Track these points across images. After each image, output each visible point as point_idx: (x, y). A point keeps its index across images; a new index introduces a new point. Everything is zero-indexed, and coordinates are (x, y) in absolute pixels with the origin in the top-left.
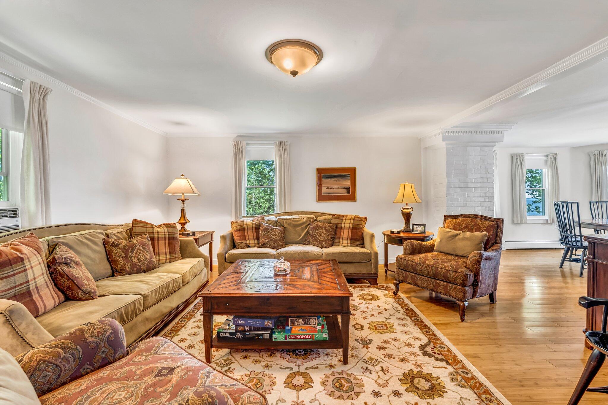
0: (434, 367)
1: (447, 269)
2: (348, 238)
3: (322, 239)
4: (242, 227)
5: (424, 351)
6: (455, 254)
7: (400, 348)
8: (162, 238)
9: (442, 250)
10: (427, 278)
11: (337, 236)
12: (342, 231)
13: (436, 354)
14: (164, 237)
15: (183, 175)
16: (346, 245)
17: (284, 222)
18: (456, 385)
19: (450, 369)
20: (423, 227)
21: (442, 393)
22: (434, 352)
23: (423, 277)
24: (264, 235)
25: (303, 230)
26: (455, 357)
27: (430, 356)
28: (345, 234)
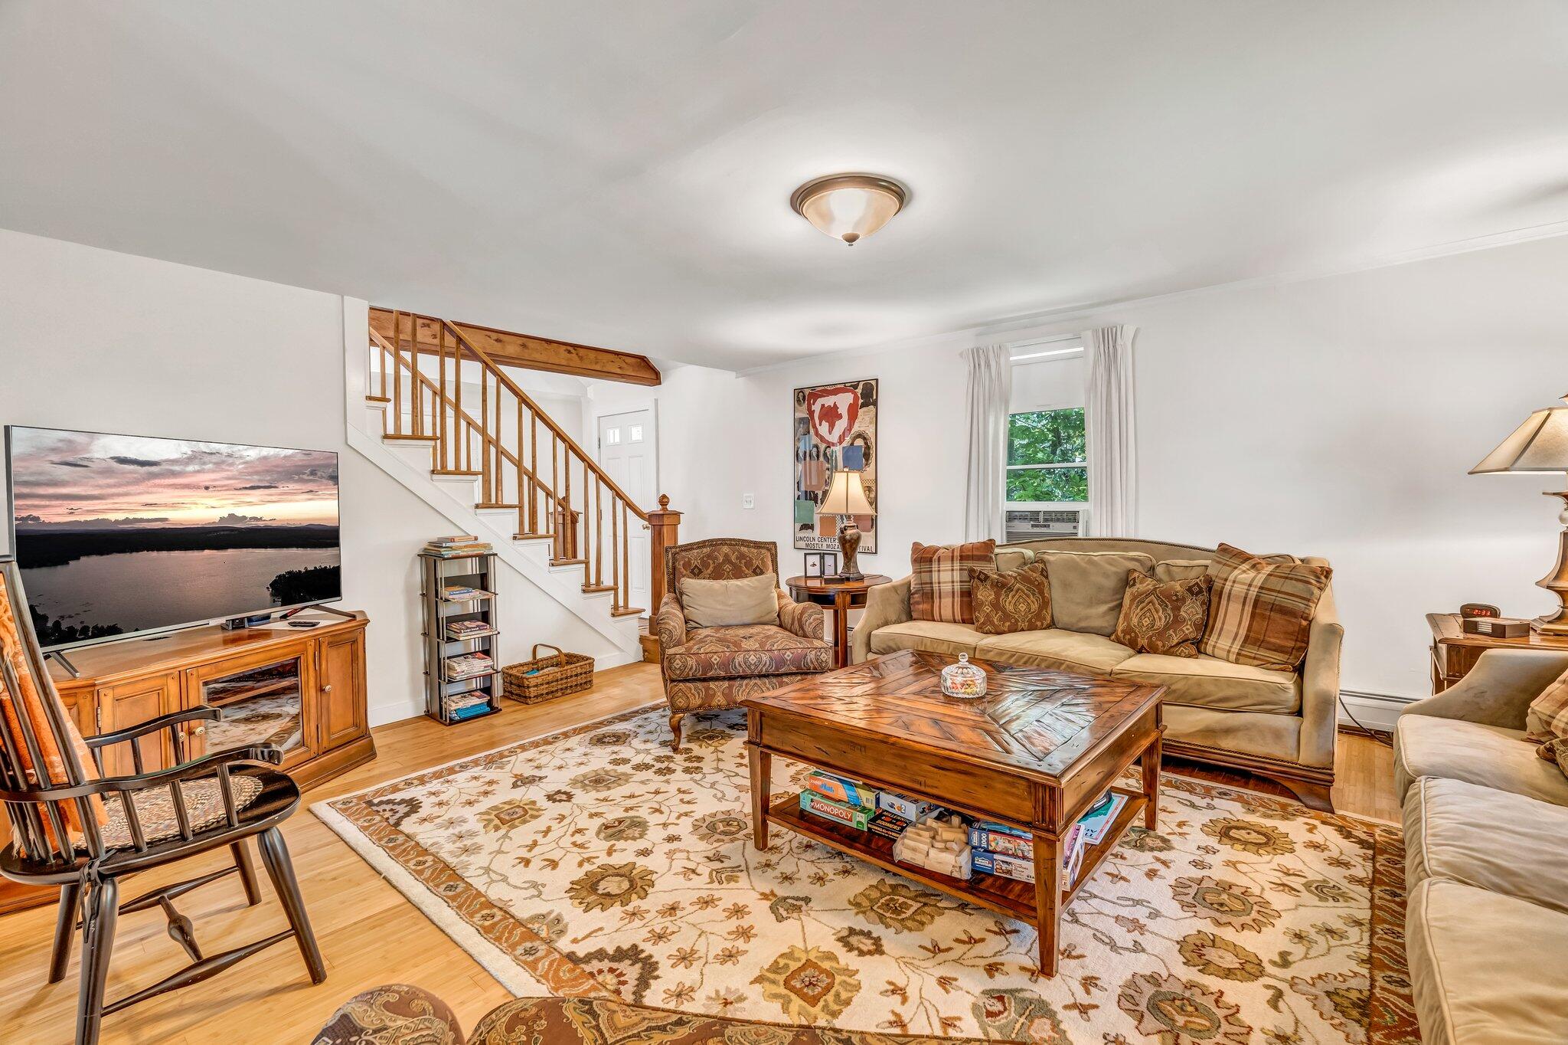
0: (601, 929)
5: (640, 960)
7: (700, 935)
13: (606, 970)
18: (550, 913)
19: (564, 945)
21: (575, 886)
22: (615, 970)
27: (620, 955)
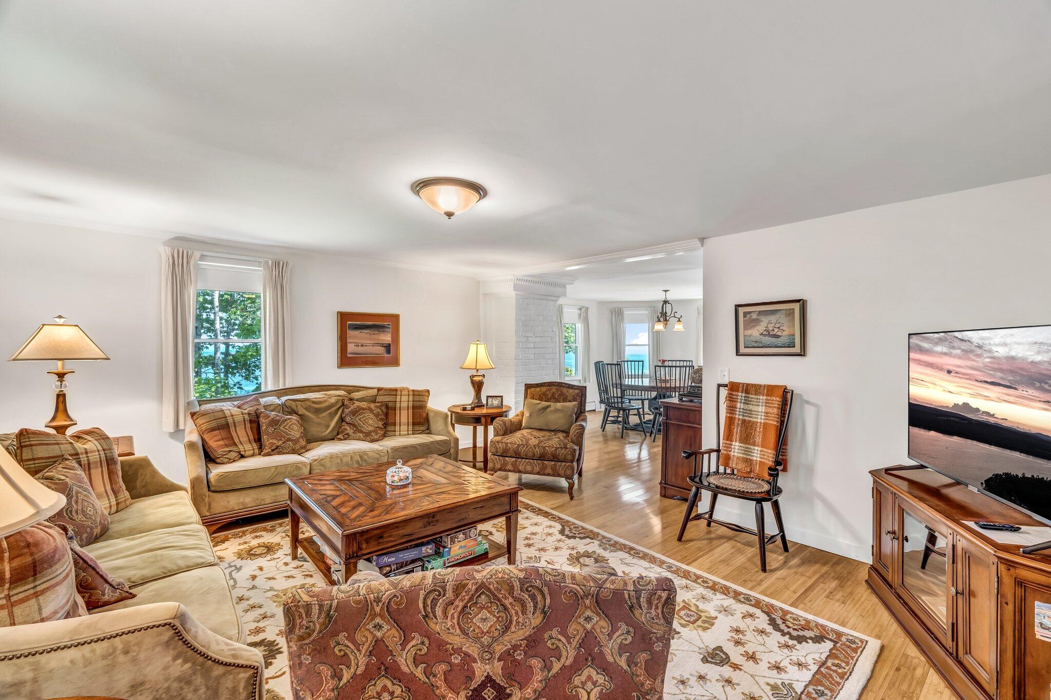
0: (585, 545)
1: (555, 446)
2: (408, 422)
3: (370, 428)
4: (223, 421)
5: (566, 535)
6: (547, 429)
7: (545, 540)
8: (96, 463)
9: (533, 427)
10: (531, 461)
11: (391, 420)
12: (398, 412)
13: (577, 534)
14: (98, 460)
15: (60, 317)
16: (407, 432)
17: (297, 406)
18: (610, 552)
19: (596, 542)
20: (500, 399)
22: (574, 534)
23: (527, 460)
24: (273, 433)
25: (332, 416)
26: (591, 531)
27: (574, 537)
28: (404, 417)
